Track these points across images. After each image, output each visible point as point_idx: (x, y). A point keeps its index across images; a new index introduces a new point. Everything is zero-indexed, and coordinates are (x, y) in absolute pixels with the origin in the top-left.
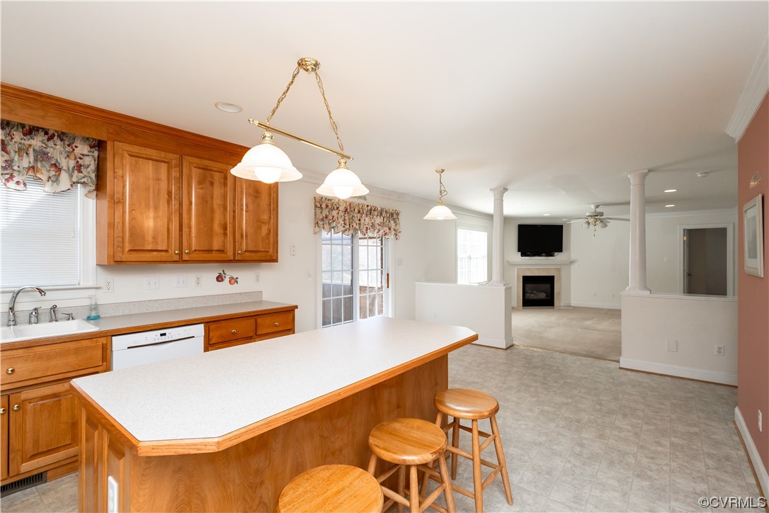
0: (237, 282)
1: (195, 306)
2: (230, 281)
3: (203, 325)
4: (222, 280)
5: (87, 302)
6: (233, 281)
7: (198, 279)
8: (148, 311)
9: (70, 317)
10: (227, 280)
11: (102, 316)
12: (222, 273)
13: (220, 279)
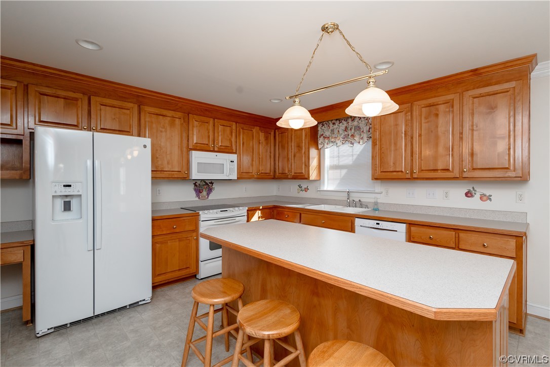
0: (490, 200)
1: (442, 214)
2: (481, 198)
3: (405, 225)
4: (472, 196)
5: (373, 201)
6: (483, 198)
7: (446, 193)
8: (407, 212)
9: (367, 207)
10: (477, 196)
11: (380, 209)
12: (472, 189)
13: (469, 195)
